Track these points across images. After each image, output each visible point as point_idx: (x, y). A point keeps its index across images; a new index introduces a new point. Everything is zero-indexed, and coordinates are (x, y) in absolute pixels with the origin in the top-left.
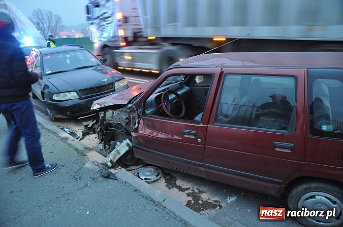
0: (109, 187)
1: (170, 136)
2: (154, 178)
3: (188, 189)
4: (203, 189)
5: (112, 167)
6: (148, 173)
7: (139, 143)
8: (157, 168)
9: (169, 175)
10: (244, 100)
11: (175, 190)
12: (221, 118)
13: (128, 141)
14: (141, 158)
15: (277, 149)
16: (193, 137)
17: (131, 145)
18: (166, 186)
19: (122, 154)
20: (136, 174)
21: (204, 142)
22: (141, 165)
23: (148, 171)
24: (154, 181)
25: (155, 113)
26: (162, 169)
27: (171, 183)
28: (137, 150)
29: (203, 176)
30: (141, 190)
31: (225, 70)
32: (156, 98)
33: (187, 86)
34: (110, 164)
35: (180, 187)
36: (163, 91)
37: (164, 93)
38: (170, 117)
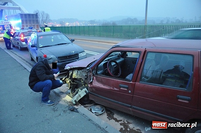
0: (74, 117)
1: (112, 88)
2: (100, 112)
3: (121, 121)
4: (130, 121)
5: (75, 105)
6: (97, 109)
7: (93, 91)
8: (102, 106)
9: (109, 111)
10: (157, 68)
11: (113, 121)
12: (143, 79)
13: (85, 89)
14: (93, 100)
15: (179, 100)
16: (126, 89)
17: (87, 91)
18: (108, 118)
19: (82, 97)
20: (89, 109)
21: (133, 93)
22: (93, 104)
23: (97, 108)
24: (100, 115)
25: (103, 74)
26: (105, 107)
27: (110, 117)
28: (91, 95)
29: (131, 113)
30: (92, 120)
31: (148, 49)
32: (104, 64)
33: (122, 57)
34: (74, 103)
35: (116, 119)
36: (108, 60)
37: (109, 62)
38: (112, 76)
